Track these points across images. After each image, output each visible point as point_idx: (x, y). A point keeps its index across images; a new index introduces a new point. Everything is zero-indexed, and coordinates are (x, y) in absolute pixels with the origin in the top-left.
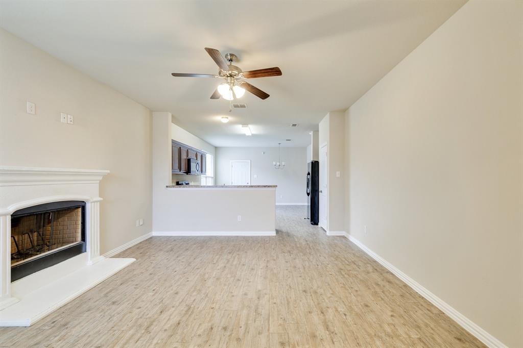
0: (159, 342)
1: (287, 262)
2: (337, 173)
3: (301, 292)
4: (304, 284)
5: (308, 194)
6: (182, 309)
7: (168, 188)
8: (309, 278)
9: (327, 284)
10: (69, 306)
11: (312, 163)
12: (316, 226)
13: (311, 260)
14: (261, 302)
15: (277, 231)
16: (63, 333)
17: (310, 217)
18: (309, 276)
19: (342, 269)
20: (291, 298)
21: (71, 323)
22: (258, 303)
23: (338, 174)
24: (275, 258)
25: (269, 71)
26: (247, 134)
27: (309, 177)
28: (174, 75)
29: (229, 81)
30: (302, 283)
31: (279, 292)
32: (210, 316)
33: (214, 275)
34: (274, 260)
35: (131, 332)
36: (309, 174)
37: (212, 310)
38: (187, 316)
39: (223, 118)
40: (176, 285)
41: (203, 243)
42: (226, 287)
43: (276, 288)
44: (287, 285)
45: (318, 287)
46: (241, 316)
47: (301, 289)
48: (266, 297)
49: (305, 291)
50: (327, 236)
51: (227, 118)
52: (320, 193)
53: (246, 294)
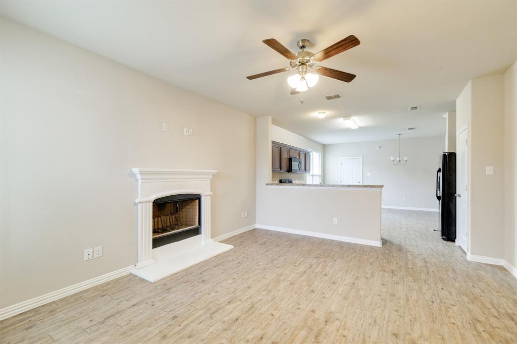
0: (214, 331)
1: (383, 285)
2: (488, 168)
3: (389, 333)
4: (398, 323)
5: (439, 198)
6: (246, 305)
7: (268, 186)
8: (410, 317)
9: (439, 337)
10: (178, 275)
11: (444, 155)
12: (450, 243)
13: (424, 291)
14: (327, 327)
15: (384, 242)
16: (164, 296)
17: (440, 230)
18: (411, 315)
19: (479, 321)
20: (370, 337)
21: (172, 289)
22: (323, 328)
23: (489, 170)
24: (369, 275)
25: (343, 43)
26: (353, 128)
27: (440, 174)
28: (250, 78)
29: (301, 70)
30: (395, 322)
31: (356, 323)
32: (266, 323)
33: (290, 279)
34: (366, 278)
35: (201, 312)
36: (439, 171)
37: (270, 317)
38: (247, 314)
39: (319, 113)
40: (252, 279)
41: (294, 241)
42: (295, 296)
43: (354, 316)
44: (372, 317)
45: (421, 337)
46: (297, 337)
47: (390, 328)
48: (336, 323)
49: (396, 335)
50: (466, 261)
51: (324, 113)
52: (458, 198)
53: (313, 311)
